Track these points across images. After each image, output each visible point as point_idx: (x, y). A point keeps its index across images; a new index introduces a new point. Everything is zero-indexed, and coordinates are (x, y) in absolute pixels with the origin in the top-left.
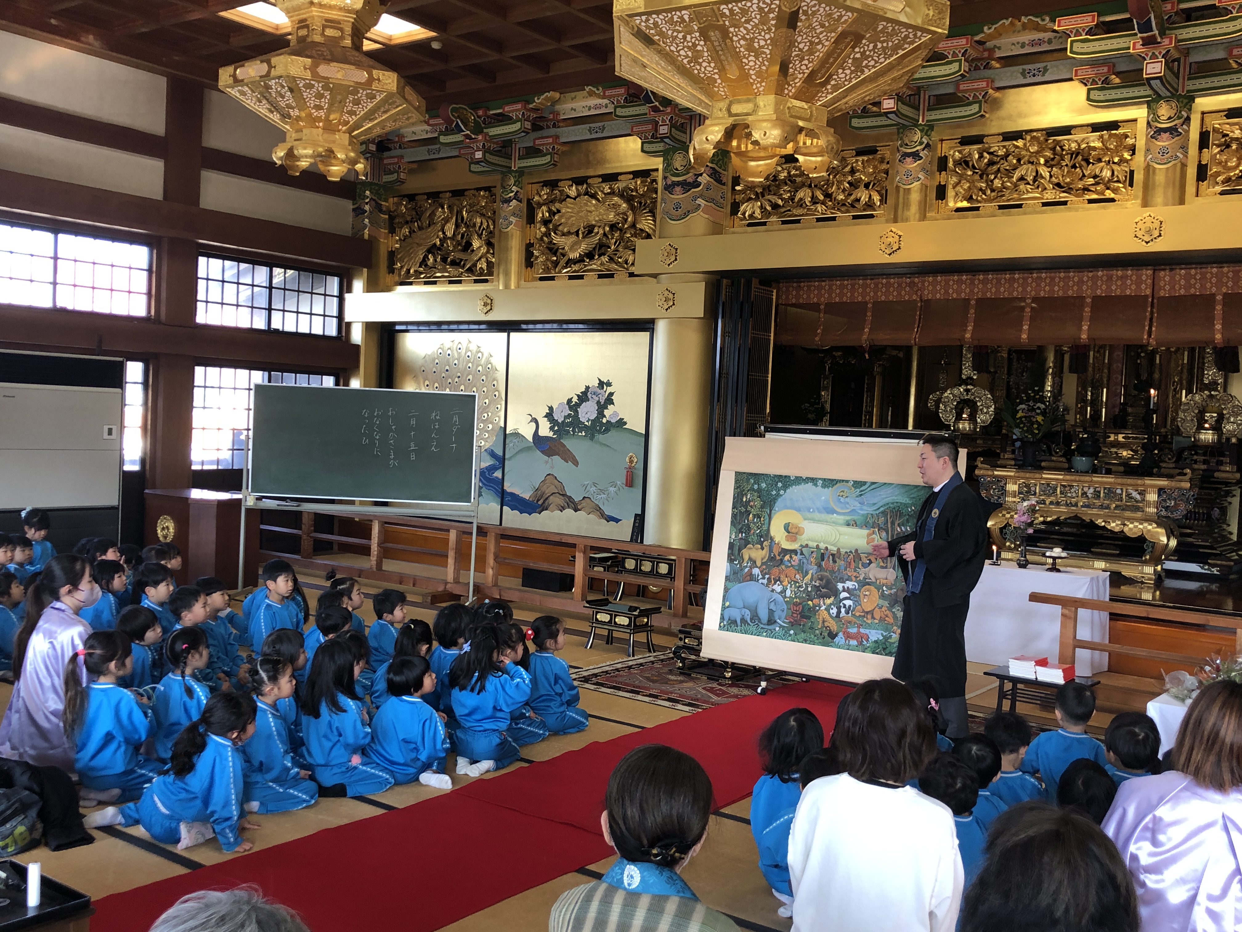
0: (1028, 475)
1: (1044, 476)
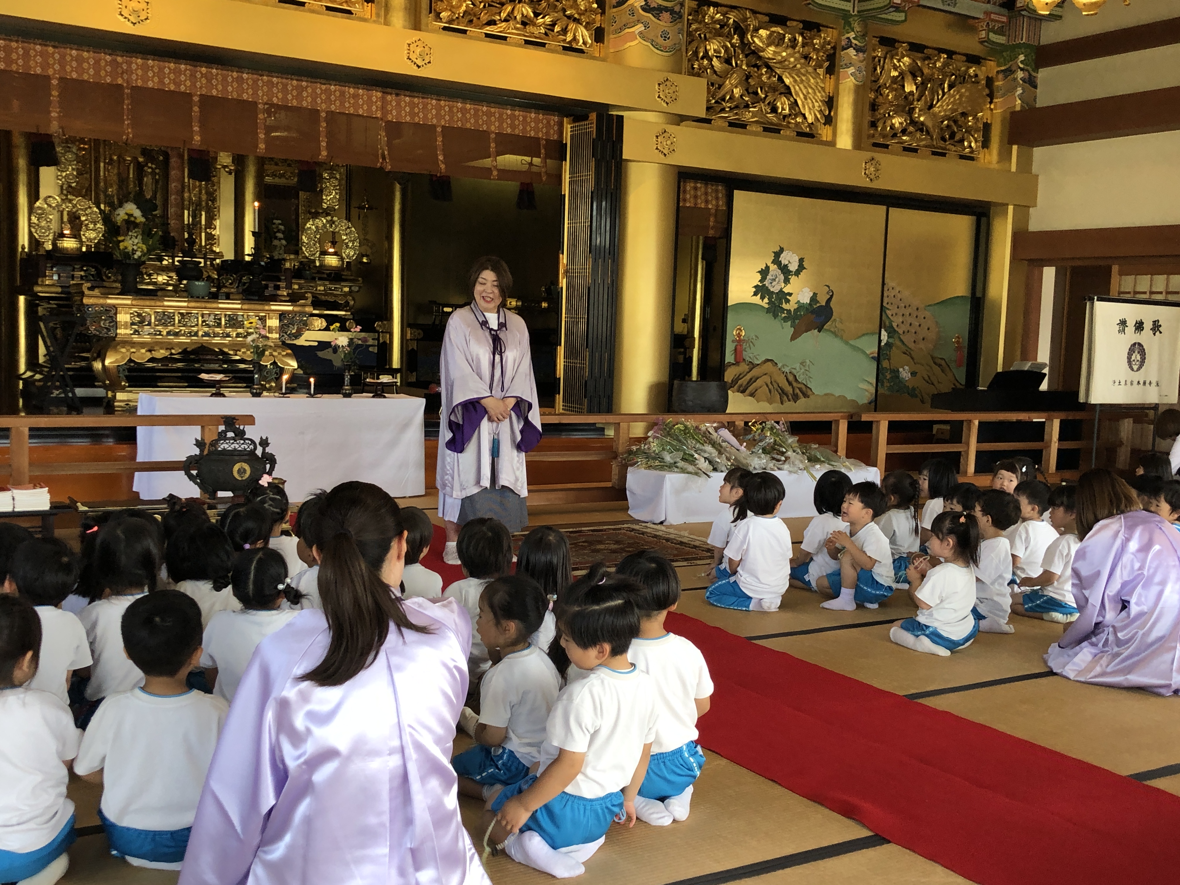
0: (148, 303)
1: (166, 303)
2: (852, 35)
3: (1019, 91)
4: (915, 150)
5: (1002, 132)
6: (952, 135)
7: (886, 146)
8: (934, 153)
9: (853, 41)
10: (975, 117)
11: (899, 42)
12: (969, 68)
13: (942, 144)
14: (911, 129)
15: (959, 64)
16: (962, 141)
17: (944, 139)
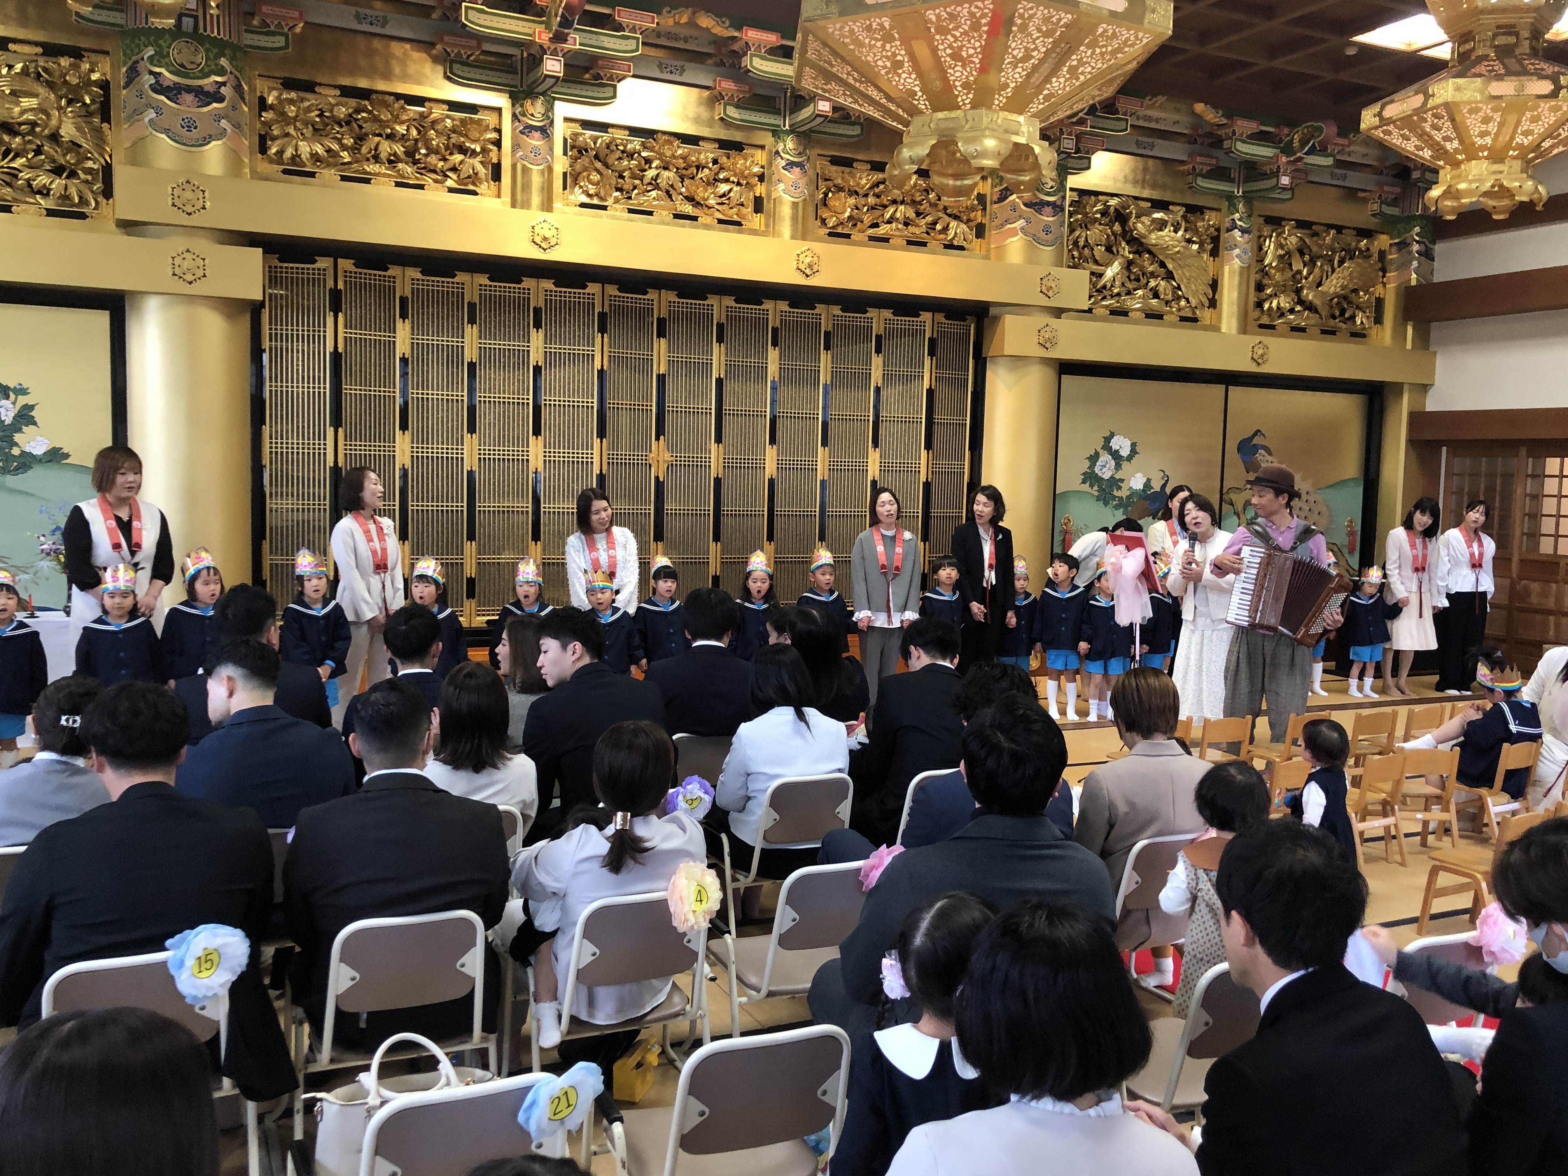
2: (1237, 216)
3: (1415, 264)
4: (1303, 330)
5: (1396, 309)
6: (1343, 312)
7: (1273, 327)
8: (1323, 332)
9: (1239, 223)
10: (1366, 292)
11: (1285, 219)
12: (1359, 242)
13: (1332, 322)
14: (1298, 308)
15: (1349, 238)
16: (1353, 317)
17: (1334, 317)
